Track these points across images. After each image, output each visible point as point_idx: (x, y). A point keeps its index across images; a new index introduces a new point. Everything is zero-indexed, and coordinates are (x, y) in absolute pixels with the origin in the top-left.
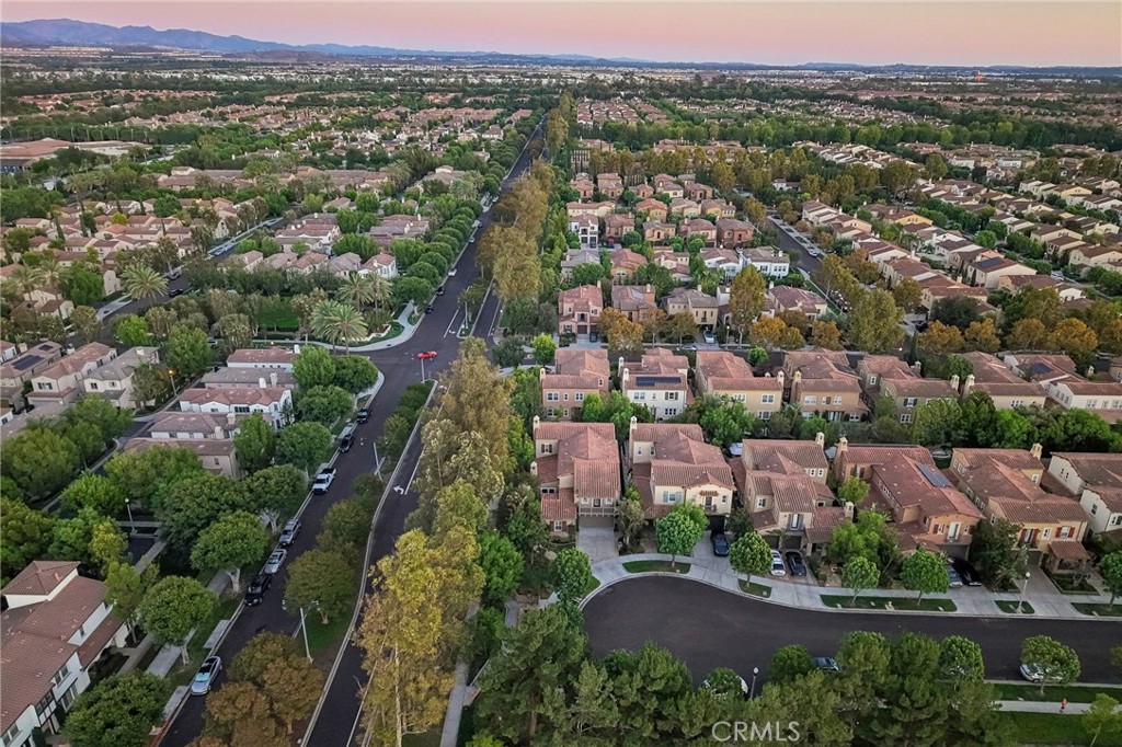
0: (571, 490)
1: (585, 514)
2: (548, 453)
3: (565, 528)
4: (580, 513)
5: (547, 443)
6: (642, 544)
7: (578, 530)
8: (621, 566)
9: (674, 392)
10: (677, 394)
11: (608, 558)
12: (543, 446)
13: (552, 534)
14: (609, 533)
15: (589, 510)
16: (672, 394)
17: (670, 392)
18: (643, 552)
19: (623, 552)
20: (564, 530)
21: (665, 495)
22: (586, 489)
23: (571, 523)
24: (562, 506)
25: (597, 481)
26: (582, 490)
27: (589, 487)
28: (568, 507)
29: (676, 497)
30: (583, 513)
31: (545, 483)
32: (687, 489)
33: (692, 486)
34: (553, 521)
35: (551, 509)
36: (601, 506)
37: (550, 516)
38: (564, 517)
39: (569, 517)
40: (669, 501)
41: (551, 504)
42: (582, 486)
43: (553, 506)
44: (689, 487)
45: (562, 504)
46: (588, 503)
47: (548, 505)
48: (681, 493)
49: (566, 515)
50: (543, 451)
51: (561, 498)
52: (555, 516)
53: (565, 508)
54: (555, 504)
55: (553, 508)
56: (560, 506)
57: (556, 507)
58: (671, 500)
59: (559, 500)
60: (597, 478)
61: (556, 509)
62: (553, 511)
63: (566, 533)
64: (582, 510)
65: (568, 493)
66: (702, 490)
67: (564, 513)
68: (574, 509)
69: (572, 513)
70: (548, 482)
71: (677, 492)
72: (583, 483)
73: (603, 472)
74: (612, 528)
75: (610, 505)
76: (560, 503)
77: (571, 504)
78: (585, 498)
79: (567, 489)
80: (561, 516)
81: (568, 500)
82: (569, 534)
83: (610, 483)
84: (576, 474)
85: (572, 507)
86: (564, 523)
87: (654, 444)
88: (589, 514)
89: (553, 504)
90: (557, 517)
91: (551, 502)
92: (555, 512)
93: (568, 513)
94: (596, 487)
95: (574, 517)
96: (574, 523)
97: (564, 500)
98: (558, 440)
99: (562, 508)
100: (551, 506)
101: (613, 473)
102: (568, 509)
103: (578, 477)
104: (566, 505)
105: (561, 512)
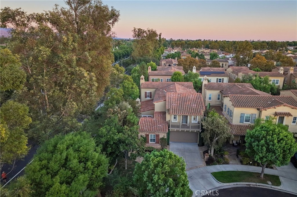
0: (164, 114)
1: (175, 129)
2: (149, 98)
3: (158, 140)
4: (170, 128)
5: (148, 91)
6: (226, 156)
7: (168, 144)
8: (210, 175)
9: (221, 78)
10: (223, 79)
11: (197, 167)
12: (146, 93)
13: (147, 145)
14: (195, 147)
15: (178, 127)
16: (220, 79)
17: (219, 78)
18: (227, 163)
19: (210, 162)
20: (157, 143)
21: (242, 116)
22: (175, 108)
23: (163, 137)
24: (156, 123)
25: (185, 104)
26: (172, 109)
27: (178, 107)
28: (161, 124)
29: (250, 118)
30: (173, 129)
31: (145, 111)
32: (263, 111)
33: (267, 108)
34: (148, 134)
35: (147, 125)
36: (188, 123)
37: (146, 130)
38: (157, 131)
39: (162, 131)
40: (244, 122)
41: (147, 121)
42: (172, 106)
43: (149, 122)
44: (265, 109)
45: (156, 121)
46: (177, 121)
47: (145, 122)
48: (256, 114)
49: (159, 129)
50: (146, 97)
51: (155, 118)
52: (149, 130)
53: (159, 124)
54: (151, 121)
55: (148, 124)
56: (154, 123)
57: (151, 123)
58: (246, 121)
59: (154, 119)
60: (185, 102)
61: (151, 125)
62: (148, 126)
63: (158, 145)
64: (173, 126)
65: (161, 115)
66: (276, 111)
67: (157, 128)
68: (166, 125)
69: (164, 128)
70: (147, 111)
71: (252, 114)
72: (173, 105)
73: (190, 98)
74: (197, 144)
75: (196, 123)
76: (155, 121)
77: (164, 121)
78: (175, 115)
79: (160, 112)
80: (154, 130)
81: (161, 119)
82: (161, 146)
83: (196, 105)
84: (167, 99)
85: (164, 124)
86: (158, 136)
87: (220, 91)
88: (178, 129)
89: (149, 121)
90: (151, 130)
91: (147, 120)
92: (150, 126)
93: (161, 128)
94: (185, 107)
95: (166, 131)
96: (166, 136)
97: (158, 119)
98: (155, 89)
99: (156, 124)
100: (147, 122)
101: (197, 99)
102: (161, 125)
103: (169, 101)
104: (159, 123)
105: (155, 126)
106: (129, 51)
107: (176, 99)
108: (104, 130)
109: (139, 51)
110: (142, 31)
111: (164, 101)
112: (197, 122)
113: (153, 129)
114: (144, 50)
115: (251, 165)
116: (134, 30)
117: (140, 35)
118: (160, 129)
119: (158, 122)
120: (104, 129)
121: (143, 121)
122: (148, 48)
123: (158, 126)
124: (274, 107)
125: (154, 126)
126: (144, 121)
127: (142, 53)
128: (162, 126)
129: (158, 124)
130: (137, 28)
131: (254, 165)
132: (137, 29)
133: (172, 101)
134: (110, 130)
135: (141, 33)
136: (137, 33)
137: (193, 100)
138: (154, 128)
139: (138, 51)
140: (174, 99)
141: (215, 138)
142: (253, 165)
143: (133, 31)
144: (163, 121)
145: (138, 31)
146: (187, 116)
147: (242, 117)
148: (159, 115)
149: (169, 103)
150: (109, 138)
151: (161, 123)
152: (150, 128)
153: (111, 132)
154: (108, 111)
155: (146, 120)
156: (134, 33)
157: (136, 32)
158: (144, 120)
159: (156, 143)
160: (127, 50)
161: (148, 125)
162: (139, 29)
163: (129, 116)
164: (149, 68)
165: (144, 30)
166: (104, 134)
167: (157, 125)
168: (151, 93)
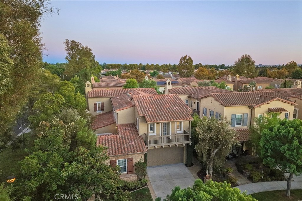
0: (132, 126)
1: (156, 146)
2: (100, 112)
3: (130, 167)
4: (149, 146)
5: (99, 101)
6: (230, 175)
12: (95, 104)
15: (159, 142)
18: (235, 184)
20: (130, 172)
22: (153, 114)
23: (139, 161)
24: (124, 140)
25: (163, 107)
26: (149, 115)
27: (156, 112)
28: (133, 141)
29: (242, 120)
30: (153, 145)
31: (100, 128)
32: (256, 108)
33: (260, 105)
34: (114, 159)
35: (110, 145)
36: (170, 134)
37: (111, 154)
38: (130, 152)
39: (137, 151)
40: (236, 126)
41: (110, 140)
42: (148, 112)
43: (113, 141)
44: (258, 106)
45: (124, 138)
46: (155, 134)
47: (107, 142)
48: (248, 114)
49: (132, 149)
50: (96, 110)
51: (121, 133)
52: (117, 153)
53: (129, 142)
54: (115, 139)
55: (113, 143)
56: (121, 140)
57: (117, 142)
58: (237, 124)
59: (120, 135)
60: (162, 105)
61: (118, 144)
62: (113, 147)
63: (132, 175)
64: (151, 142)
65: (129, 128)
66: (269, 108)
67: (129, 148)
68: (141, 142)
69: (139, 146)
70: (103, 127)
71: (243, 114)
72: (147, 109)
73: (166, 101)
74: (183, 164)
75: (181, 134)
76: (122, 137)
77: (136, 137)
78: (151, 125)
79: (127, 125)
80: (125, 151)
81: (131, 134)
82: (137, 176)
83: (178, 107)
84: (137, 104)
85: (137, 140)
86: (130, 160)
87: (188, 97)
88: (160, 145)
89: (112, 139)
90: (120, 153)
91: (110, 138)
92: (116, 147)
93: (135, 147)
94: (166, 111)
95: (144, 151)
96: (143, 159)
97: (126, 135)
98: (109, 98)
99: (125, 142)
100: (110, 142)
101: (176, 101)
102: (133, 143)
103: (139, 105)
104: (130, 140)
105: (125, 146)
106: (60, 72)
107: (148, 103)
108: (35, 161)
109: (74, 67)
110: (76, 43)
111: (131, 107)
112: (182, 132)
113: (123, 150)
114: (80, 65)
115: (263, 180)
116: (67, 42)
117: (74, 48)
118: (134, 149)
119: (128, 138)
120: (34, 158)
121: (102, 140)
122: (84, 62)
123: (130, 145)
124: (267, 102)
125: (122, 146)
126: (104, 140)
127: (77, 69)
128: (135, 144)
129: (127, 142)
130: (70, 40)
131: (267, 181)
132: (70, 42)
133: (144, 105)
134: (48, 159)
135: (75, 46)
136: (70, 46)
137: (171, 102)
138: (124, 148)
139: (73, 65)
140: (146, 102)
141: (214, 151)
142: (265, 180)
143: (64, 43)
144: (134, 136)
145: (71, 43)
146: (168, 123)
147: (233, 119)
148: (127, 129)
149: (140, 108)
150: (48, 176)
151: (133, 139)
152: (117, 149)
153: (51, 163)
154: (38, 127)
155: (106, 138)
156: (66, 45)
157: (69, 44)
158: (104, 138)
159: (127, 173)
160: (57, 70)
161: (113, 145)
162: (72, 41)
163: (81, 132)
164: (93, 79)
165: (79, 42)
166: (34, 170)
167: (128, 144)
168: (102, 104)
